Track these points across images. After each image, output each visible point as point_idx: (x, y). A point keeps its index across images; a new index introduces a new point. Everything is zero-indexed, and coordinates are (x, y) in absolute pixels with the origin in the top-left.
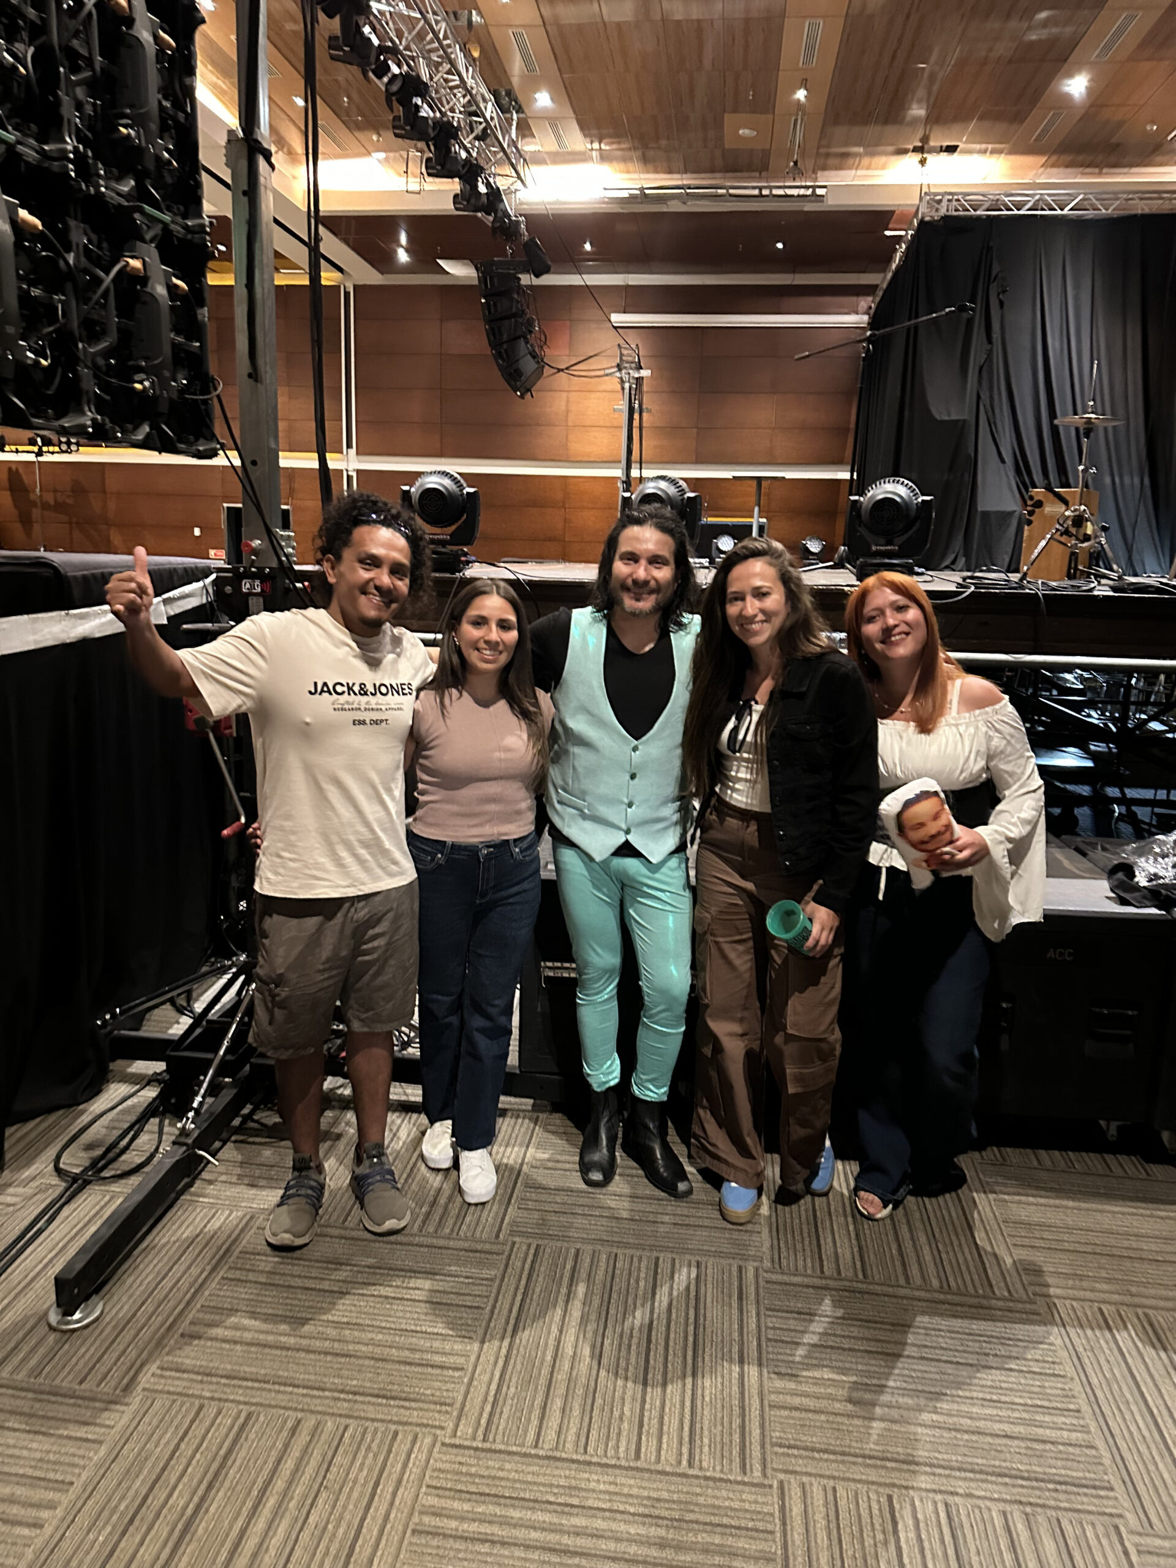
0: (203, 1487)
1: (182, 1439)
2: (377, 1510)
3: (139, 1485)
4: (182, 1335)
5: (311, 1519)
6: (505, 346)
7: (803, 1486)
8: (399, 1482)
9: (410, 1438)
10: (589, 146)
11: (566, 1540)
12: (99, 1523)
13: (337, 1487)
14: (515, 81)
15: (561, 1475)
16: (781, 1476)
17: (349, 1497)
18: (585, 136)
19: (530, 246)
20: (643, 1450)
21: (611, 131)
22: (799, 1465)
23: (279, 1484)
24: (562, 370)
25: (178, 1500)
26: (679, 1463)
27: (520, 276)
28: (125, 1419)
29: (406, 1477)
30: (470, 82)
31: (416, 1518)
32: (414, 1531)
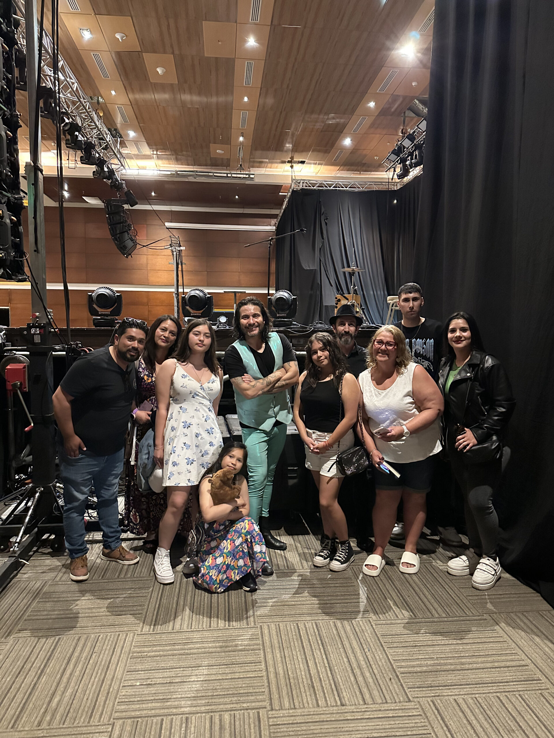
0: (46, 659)
1: (34, 648)
2: (116, 655)
3: (20, 663)
4: (25, 620)
5: (91, 662)
6: (118, 235)
7: (268, 625)
8: (123, 647)
9: (125, 635)
10: (152, 153)
11: (186, 651)
12: (7, 675)
13: (99, 651)
14: (119, 126)
15: (183, 636)
16: (261, 624)
17: (104, 654)
18: (150, 149)
19: (128, 194)
20: (212, 624)
21: (162, 147)
22: (267, 620)
23: (76, 654)
24: (144, 246)
25: (37, 664)
26: (225, 626)
27: (124, 206)
28: (8, 647)
29: (125, 645)
30: (100, 126)
31: (131, 655)
32: (131, 658)
